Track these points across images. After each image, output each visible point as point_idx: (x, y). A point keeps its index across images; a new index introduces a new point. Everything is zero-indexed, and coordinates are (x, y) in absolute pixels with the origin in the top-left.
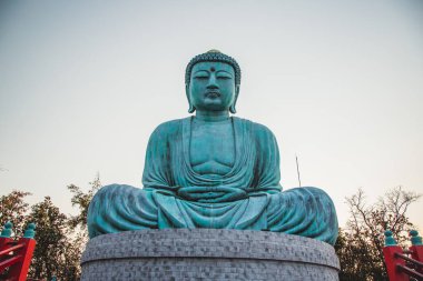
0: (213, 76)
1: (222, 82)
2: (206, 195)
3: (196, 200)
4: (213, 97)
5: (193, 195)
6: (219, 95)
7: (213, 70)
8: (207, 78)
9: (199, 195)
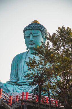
0: (31, 36)
1: (35, 38)
2: (25, 83)
3: (21, 85)
4: (32, 45)
5: (21, 84)
6: (34, 44)
7: (31, 33)
8: (29, 37)
9: (23, 84)
